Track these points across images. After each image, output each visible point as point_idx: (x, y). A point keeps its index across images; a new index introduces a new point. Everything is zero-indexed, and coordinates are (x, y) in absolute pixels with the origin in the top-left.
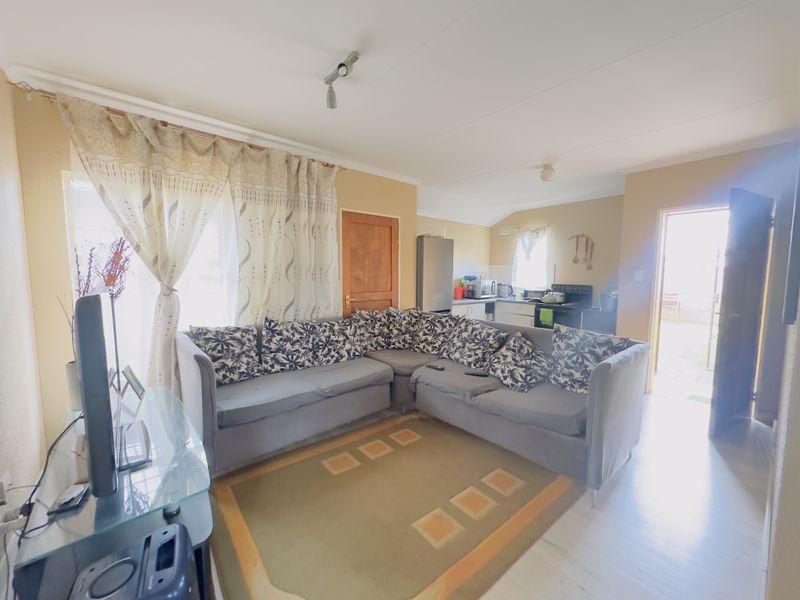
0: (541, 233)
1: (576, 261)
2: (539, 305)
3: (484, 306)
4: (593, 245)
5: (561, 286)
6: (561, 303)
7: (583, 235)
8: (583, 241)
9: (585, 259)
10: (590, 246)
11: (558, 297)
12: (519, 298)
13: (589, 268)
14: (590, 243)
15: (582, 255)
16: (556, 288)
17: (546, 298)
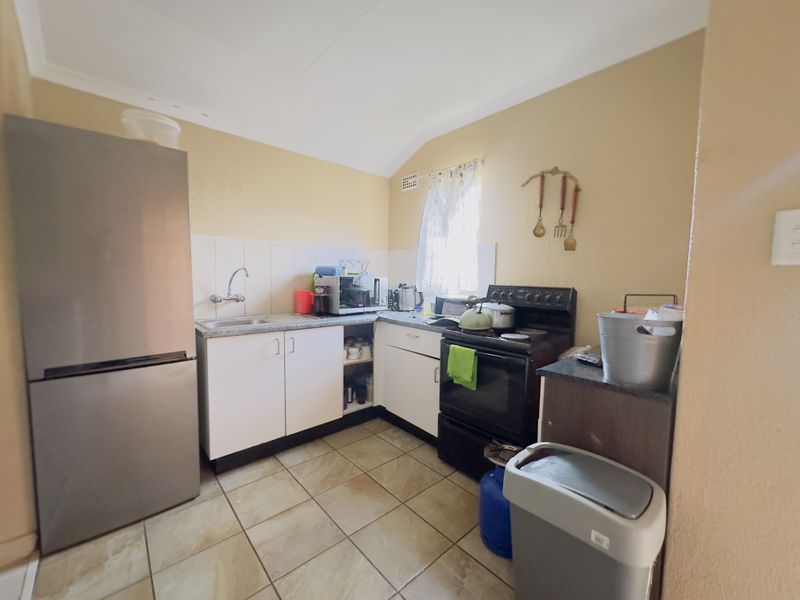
0: (468, 174)
1: (539, 232)
2: (453, 334)
3: (340, 331)
4: (577, 190)
5: (507, 288)
6: (499, 332)
7: (555, 171)
8: (554, 183)
9: (561, 226)
10: (571, 196)
11: (496, 313)
12: (427, 314)
13: (570, 246)
14: (571, 186)
15: (552, 215)
16: (496, 294)
17: (466, 319)
